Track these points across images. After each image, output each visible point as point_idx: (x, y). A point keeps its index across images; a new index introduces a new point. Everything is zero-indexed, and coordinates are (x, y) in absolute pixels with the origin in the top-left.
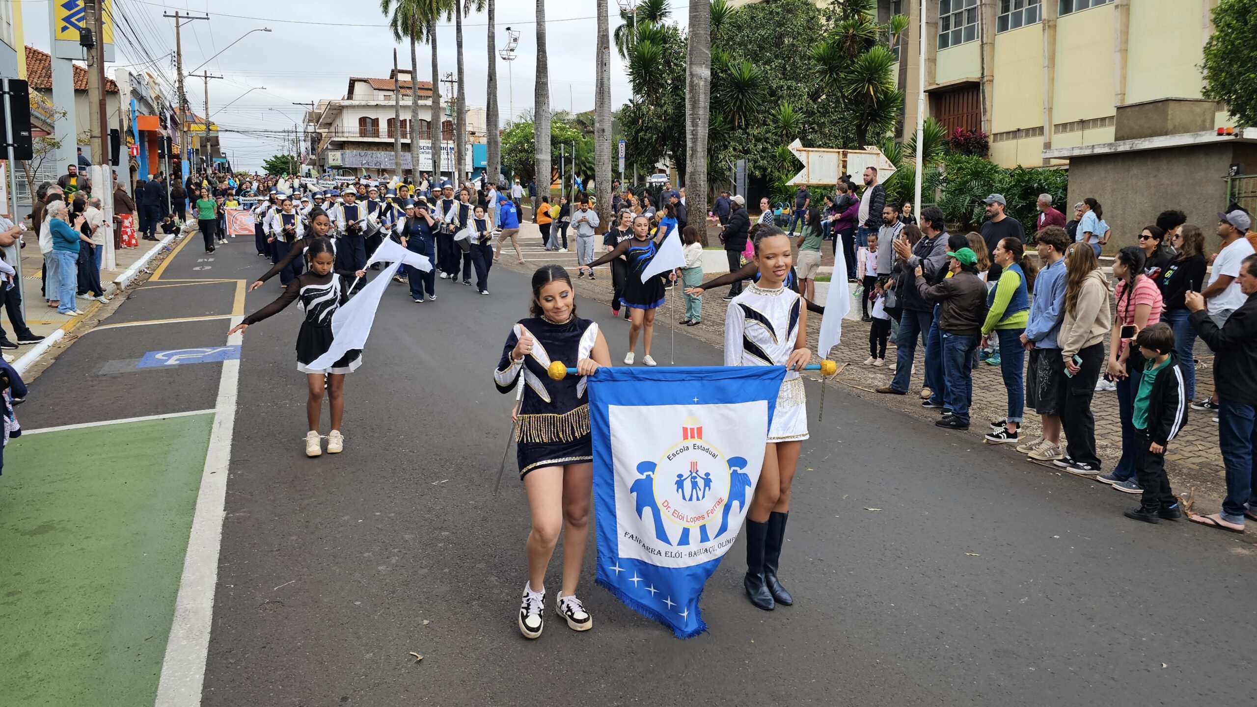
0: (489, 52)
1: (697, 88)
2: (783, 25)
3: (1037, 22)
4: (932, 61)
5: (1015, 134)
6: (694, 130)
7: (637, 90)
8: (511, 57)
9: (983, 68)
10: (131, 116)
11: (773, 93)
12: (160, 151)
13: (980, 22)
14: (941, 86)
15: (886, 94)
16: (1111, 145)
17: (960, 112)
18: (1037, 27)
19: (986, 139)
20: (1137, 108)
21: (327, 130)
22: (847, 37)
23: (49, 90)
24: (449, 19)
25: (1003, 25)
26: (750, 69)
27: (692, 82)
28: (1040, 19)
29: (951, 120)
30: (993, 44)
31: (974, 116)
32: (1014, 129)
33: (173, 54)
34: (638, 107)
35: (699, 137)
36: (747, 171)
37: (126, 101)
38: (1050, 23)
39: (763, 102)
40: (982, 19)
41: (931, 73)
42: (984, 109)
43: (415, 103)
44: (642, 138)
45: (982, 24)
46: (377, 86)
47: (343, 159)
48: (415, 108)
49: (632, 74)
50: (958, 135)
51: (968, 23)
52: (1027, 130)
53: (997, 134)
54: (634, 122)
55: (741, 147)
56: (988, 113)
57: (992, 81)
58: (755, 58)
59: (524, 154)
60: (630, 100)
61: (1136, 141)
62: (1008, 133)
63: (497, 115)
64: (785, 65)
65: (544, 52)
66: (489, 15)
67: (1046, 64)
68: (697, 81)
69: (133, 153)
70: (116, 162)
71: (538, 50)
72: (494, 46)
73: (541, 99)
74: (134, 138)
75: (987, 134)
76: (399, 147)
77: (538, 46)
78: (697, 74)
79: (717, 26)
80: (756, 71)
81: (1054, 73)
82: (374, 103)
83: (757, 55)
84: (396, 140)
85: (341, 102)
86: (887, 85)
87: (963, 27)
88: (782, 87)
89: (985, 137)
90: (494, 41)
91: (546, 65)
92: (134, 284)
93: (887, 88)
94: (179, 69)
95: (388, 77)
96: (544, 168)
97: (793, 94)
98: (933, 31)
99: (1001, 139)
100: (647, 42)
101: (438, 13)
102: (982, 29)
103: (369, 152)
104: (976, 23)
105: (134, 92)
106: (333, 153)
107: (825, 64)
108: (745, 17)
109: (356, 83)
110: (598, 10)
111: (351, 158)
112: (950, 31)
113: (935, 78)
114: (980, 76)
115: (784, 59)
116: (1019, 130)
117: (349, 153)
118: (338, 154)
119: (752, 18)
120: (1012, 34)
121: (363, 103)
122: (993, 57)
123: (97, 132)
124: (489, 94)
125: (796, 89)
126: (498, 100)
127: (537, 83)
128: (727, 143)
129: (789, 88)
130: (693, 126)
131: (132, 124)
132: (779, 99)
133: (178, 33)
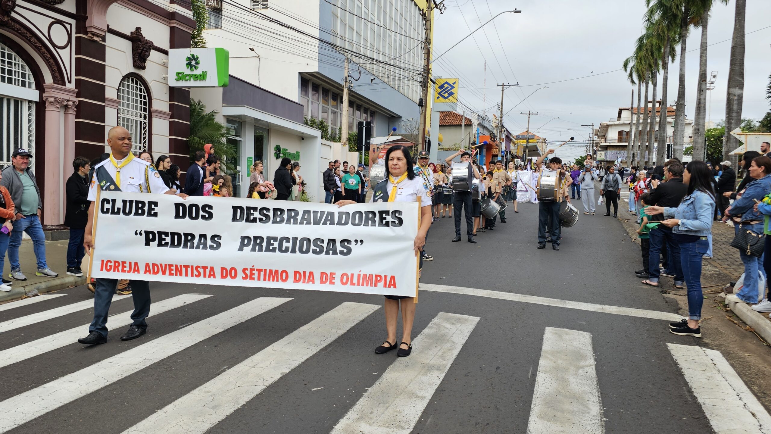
1: (732, 101)
6: (729, 126)
8: (712, 88)
33: (499, 104)
46: (635, 111)
47: (606, 156)
68: (732, 97)
71: (680, 85)
77: (680, 82)
78: (732, 93)
85: (612, 122)
94: (501, 111)
103: (622, 151)
105: (479, 124)
106: (600, 153)
109: (623, 111)
110: (700, 59)
111: (610, 155)
117: (609, 152)
118: (603, 153)
121: (625, 122)
131: (475, 140)
133: (503, 94)
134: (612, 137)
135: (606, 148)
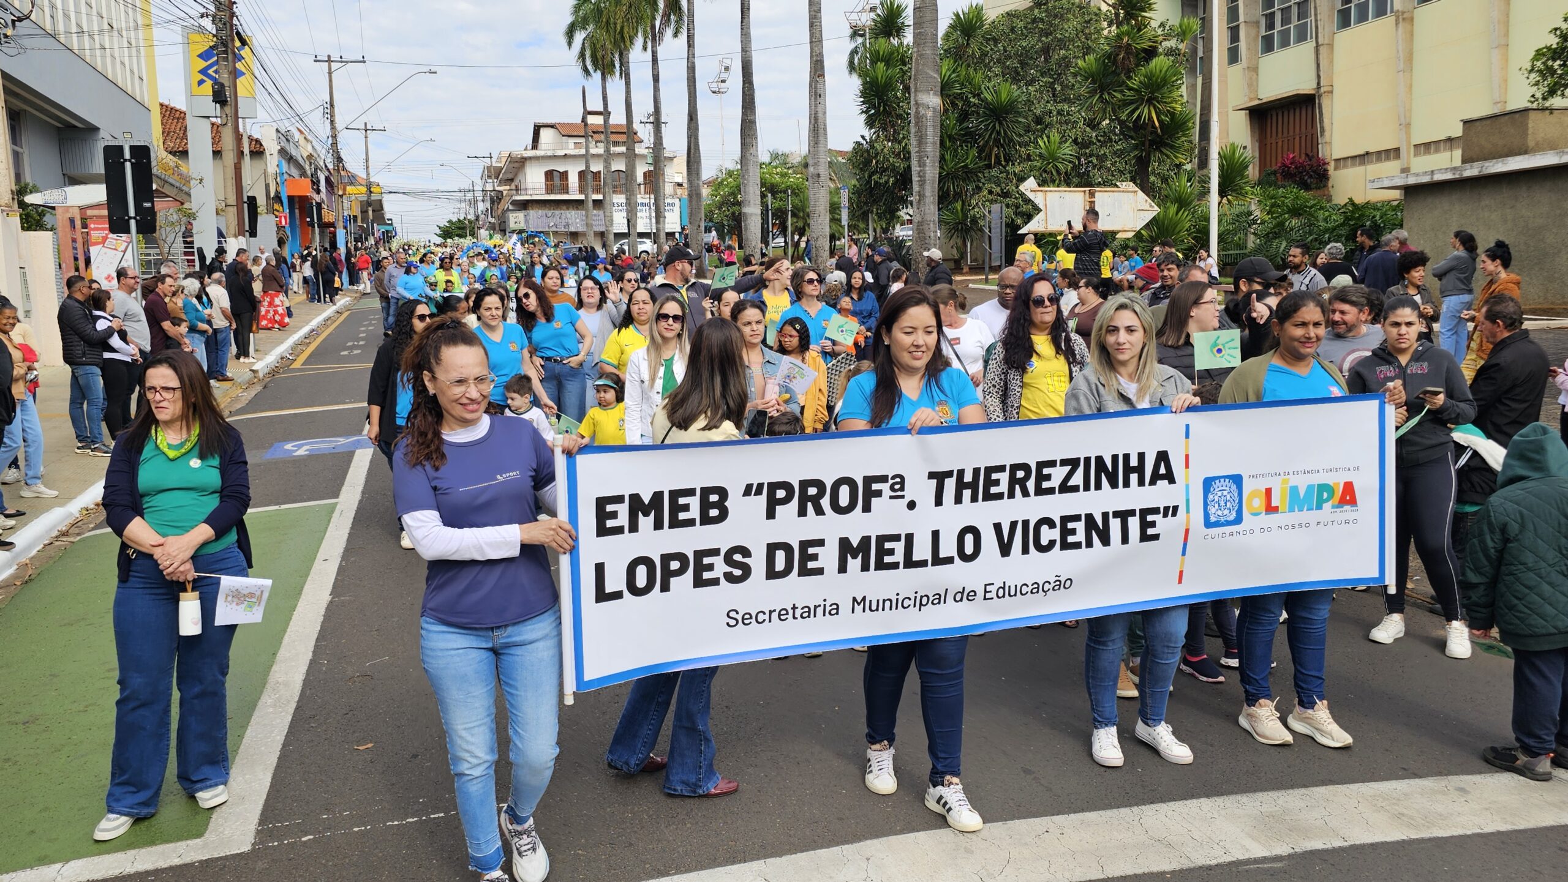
0: (689, 86)
1: (924, 119)
2: (1051, 34)
3: (1389, 14)
4: (1254, 69)
5: (1363, 158)
6: (921, 171)
7: (870, 123)
8: (721, 90)
9: (1319, 77)
10: (278, 180)
11: (1039, 120)
12: (308, 220)
13: (1313, 18)
14: (1264, 101)
15: (1172, 115)
16: (1455, 169)
17: (1291, 133)
18: (1388, 21)
19: (1325, 167)
20: (1488, 122)
21: (508, 187)
22: (1120, 47)
23: (184, 154)
24: (645, 49)
25: (1345, 21)
26: (1008, 91)
27: (917, 112)
28: (1392, 11)
29: (1280, 144)
30: (1331, 46)
31: (1309, 137)
32: (1361, 152)
33: (325, 105)
34: (871, 143)
35: (927, 178)
36: (1004, 219)
37: (272, 162)
38: (1405, 15)
39: (1028, 130)
40: (1316, 15)
41: (1252, 85)
42: (1322, 128)
43: (607, 150)
44: (876, 183)
45: (1316, 21)
46: (565, 131)
47: (527, 221)
48: (608, 157)
49: (864, 103)
50: (1288, 162)
51: (1299, 20)
52: (1379, 153)
53: (1340, 159)
54: (867, 163)
55: (998, 189)
56: (1327, 134)
57: (1331, 92)
58: (1015, 77)
59: (736, 208)
60: (863, 137)
61: (1487, 164)
62: (1353, 158)
63: (699, 162)
64: (1053, 83)
65: (751, 83)
66: (688, 41)
67: (1402, 66)
68: (923, 112)
69: (281, 222)
70: (253, 233)
71: (744, 81)
72: (695, 79)
73: (748, 140)
74: (282, 205)
75: (1326, 161)
76: (591, 204)
77: (744, 76)
78: (923, 104)
79: (968, 40)
80: (1016, 94)
81: (1411, 79)
82: (562, 153)
83: (1018, 74)
84: (586, 197)
85: (524, 152)
86: (1174, 105)
87: (1292, 26)
88: (1051, 113)
89: (1325, 164)
90: (694, 73)
91: (753, 99)
92: (274, 372)
93: (1174, 108)
94: (332, 122)
95: (579, 121)
96: (752, 224)
97: (1066, 120)
98: (1253, 32)
99: (1345, 167)
100: (881, 66)
101: (632, 43)
102: (1317, 27)
103: (557, 212)
104: (1309, 20)
105: (282, 151)
106: (514, 215)
107: (1094, 82)
108: (1001, 28)
109: (542, 130)
111: (535, 219)
112: (1275, 31)
113: (1257, 91)
114: (1315, 86)
115: (1051, 76)
116: (1367, 153)
117: (534, 213)
118: (521, 215)
119: (1013, 30)
120: (1357, 33)
121: (550, 153)
122: (1331, 62)
123: (232, 200)
124: (689, 137)
125: (1068, 114)
126: (700, 144)
127: (744, 122)
128: (981, 185)
129: (1059, 113)
130: (920, 166)
131: (279, 189)
132: (1047, 126)
133: (331, 81)
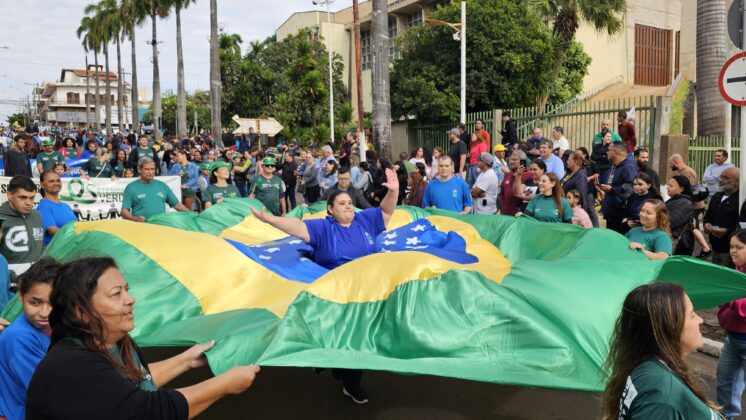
0: (133, 62)
22: (300, 65)
26: (272, 75)
43: (97, 84)
47: (57, 115)
71: (154, 64)
72: (135, 60)
76: (89, 110)
80: (275, 76)
82: (77, 84)
84: (88, 106)
85: (56, 83)
103: (73, 113)
107: (291, 77)
109: (66, 72)
111: (62, 116)
118: (53, 114)
134: (61, 98)
135: (56, 109)
